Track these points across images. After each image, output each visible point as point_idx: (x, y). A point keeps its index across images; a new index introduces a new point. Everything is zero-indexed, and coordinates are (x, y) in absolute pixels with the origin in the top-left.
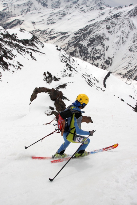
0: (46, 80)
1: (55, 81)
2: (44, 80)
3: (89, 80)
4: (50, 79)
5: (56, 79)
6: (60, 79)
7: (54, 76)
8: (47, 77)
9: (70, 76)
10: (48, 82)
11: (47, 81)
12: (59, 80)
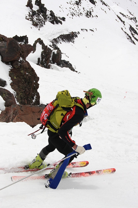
0: (32, 20)
1: (52, 22)
2: (28, 17)
3: (131, 29)
4: (41, 17)
5: (55, 20)
6: (64, 19)
7: (51, 11)
8: (34, 13)
9: (89, 14)
10: (35, 25)
11: (33, 22)
12: (61, 23)
